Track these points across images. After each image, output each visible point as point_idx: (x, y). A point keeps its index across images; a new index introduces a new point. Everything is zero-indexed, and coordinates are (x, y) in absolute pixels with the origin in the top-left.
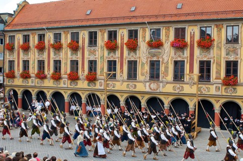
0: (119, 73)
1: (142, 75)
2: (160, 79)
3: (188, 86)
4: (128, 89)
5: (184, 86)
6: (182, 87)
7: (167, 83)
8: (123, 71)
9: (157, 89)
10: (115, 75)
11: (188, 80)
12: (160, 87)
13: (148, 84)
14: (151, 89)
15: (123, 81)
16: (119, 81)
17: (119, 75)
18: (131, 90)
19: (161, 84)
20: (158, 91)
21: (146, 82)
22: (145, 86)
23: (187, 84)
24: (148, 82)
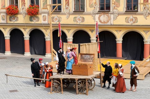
0: (64, 4)
1: (91, 6)
2: (111, 10)
3: (142, 16)
4: (75, 23)
5: (138, 17)
6: (136, 18)
7: (119, 14)
8: (68, 2)
9: (108, 22)
10: (60, 8)
11: (142, 11)
12: (110, 19)
13: (97, 16)
14: (100, 21)
15: (69, 14)
16: (65, 14)
17: (64, 7)
18: (78, 23)
19: (112, 16)
20: (109, 23)
21: (95, 14)
22: (94, 19)
23: (142, 14)
24: (97, 14)
